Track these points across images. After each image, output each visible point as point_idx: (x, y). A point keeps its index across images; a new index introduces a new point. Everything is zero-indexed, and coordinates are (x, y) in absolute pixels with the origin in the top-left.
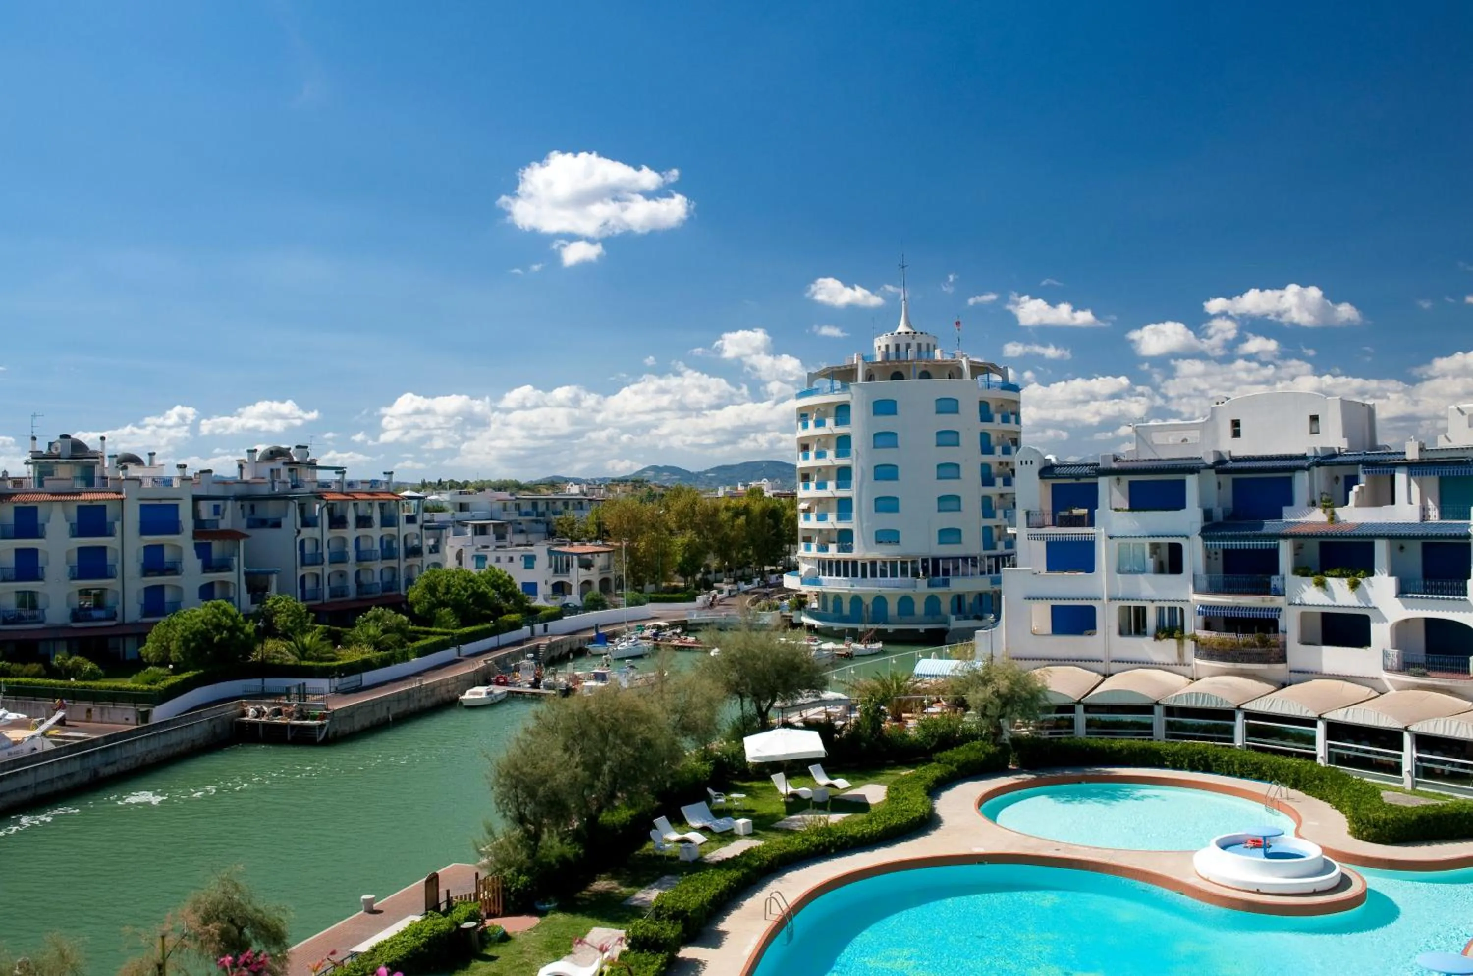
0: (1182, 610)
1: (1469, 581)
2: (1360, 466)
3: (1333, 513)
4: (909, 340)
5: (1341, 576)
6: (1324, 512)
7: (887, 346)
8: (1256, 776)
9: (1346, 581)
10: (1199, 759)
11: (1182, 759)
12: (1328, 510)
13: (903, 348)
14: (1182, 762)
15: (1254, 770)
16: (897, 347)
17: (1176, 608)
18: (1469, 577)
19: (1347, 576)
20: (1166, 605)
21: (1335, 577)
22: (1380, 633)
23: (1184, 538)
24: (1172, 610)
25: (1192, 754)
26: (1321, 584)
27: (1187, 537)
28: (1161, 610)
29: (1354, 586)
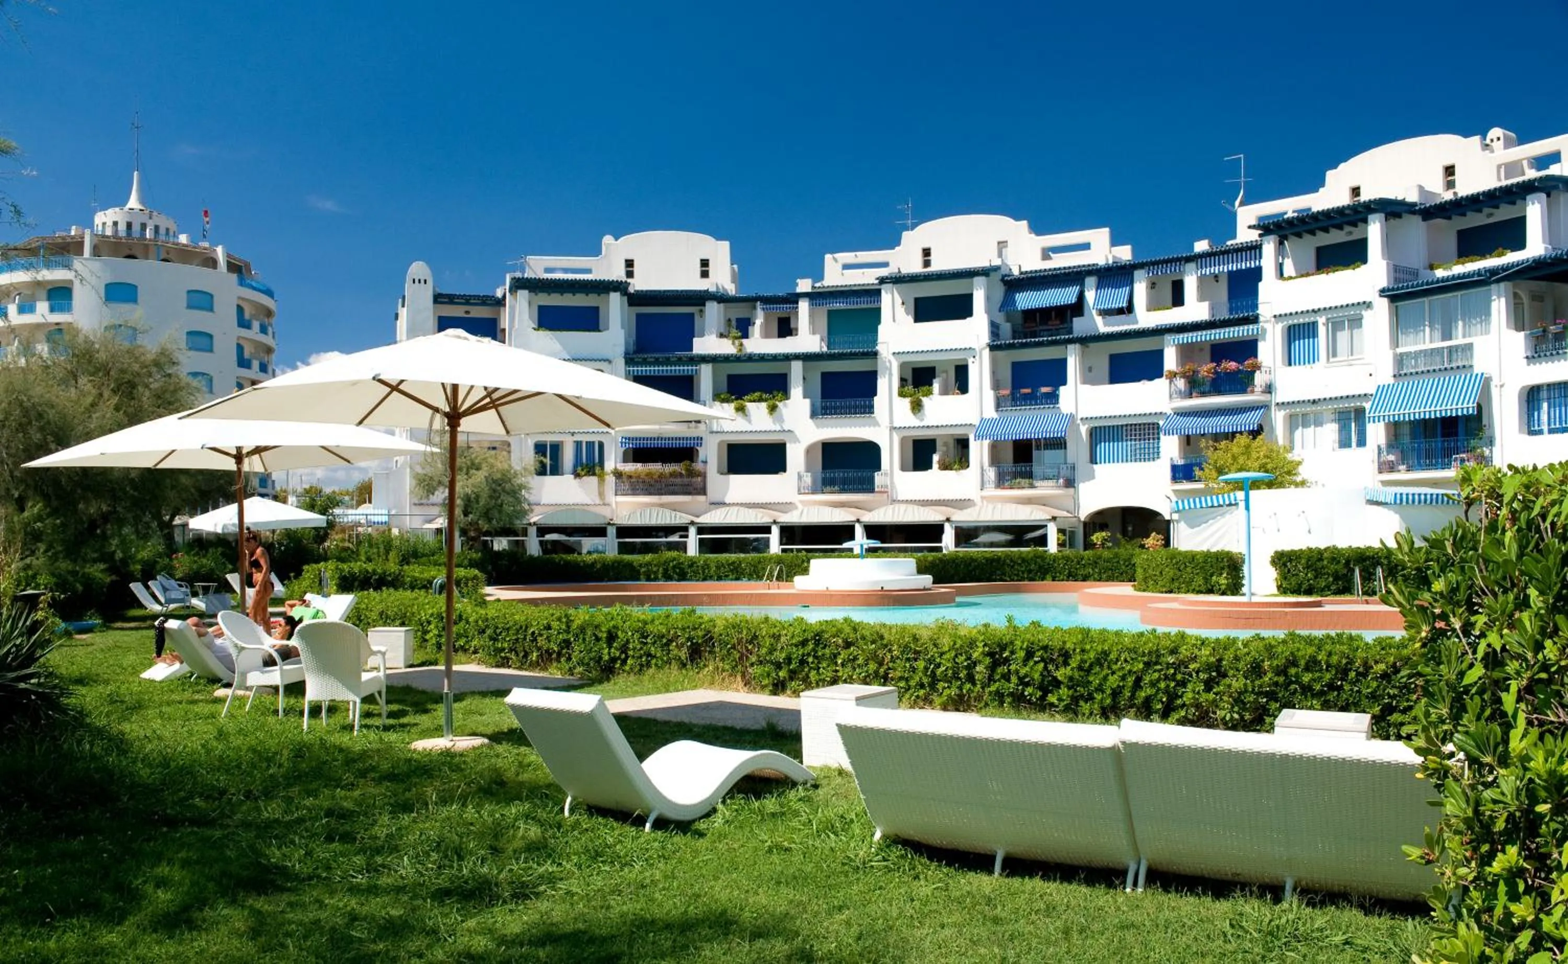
0: (601, 445)
1: (875, 398)
2: (759, 303)
3: (741, 345)
4: (145, 219)
5: (760, 400)
6: (733, 344)
7: (115, 224)
8: (734, 576)
9: (764, 405)
10: (674, 567)
11: (655, 569)
12: (737, 342)
13: (136, 228)
14: (656, 573)
15: (732, 571)
16: (129, 225)
17: (593, 442)
18: (876, 395)
19: (766, 400)
20: (585, 439)
21: (754, 401)
22: (795, 457)
23: (606, 364)
24: (590, 445)
25: (665, 562)
26: (741, 409)
27: (610, 362)
28: (578, 444)
29: (773, 409)
